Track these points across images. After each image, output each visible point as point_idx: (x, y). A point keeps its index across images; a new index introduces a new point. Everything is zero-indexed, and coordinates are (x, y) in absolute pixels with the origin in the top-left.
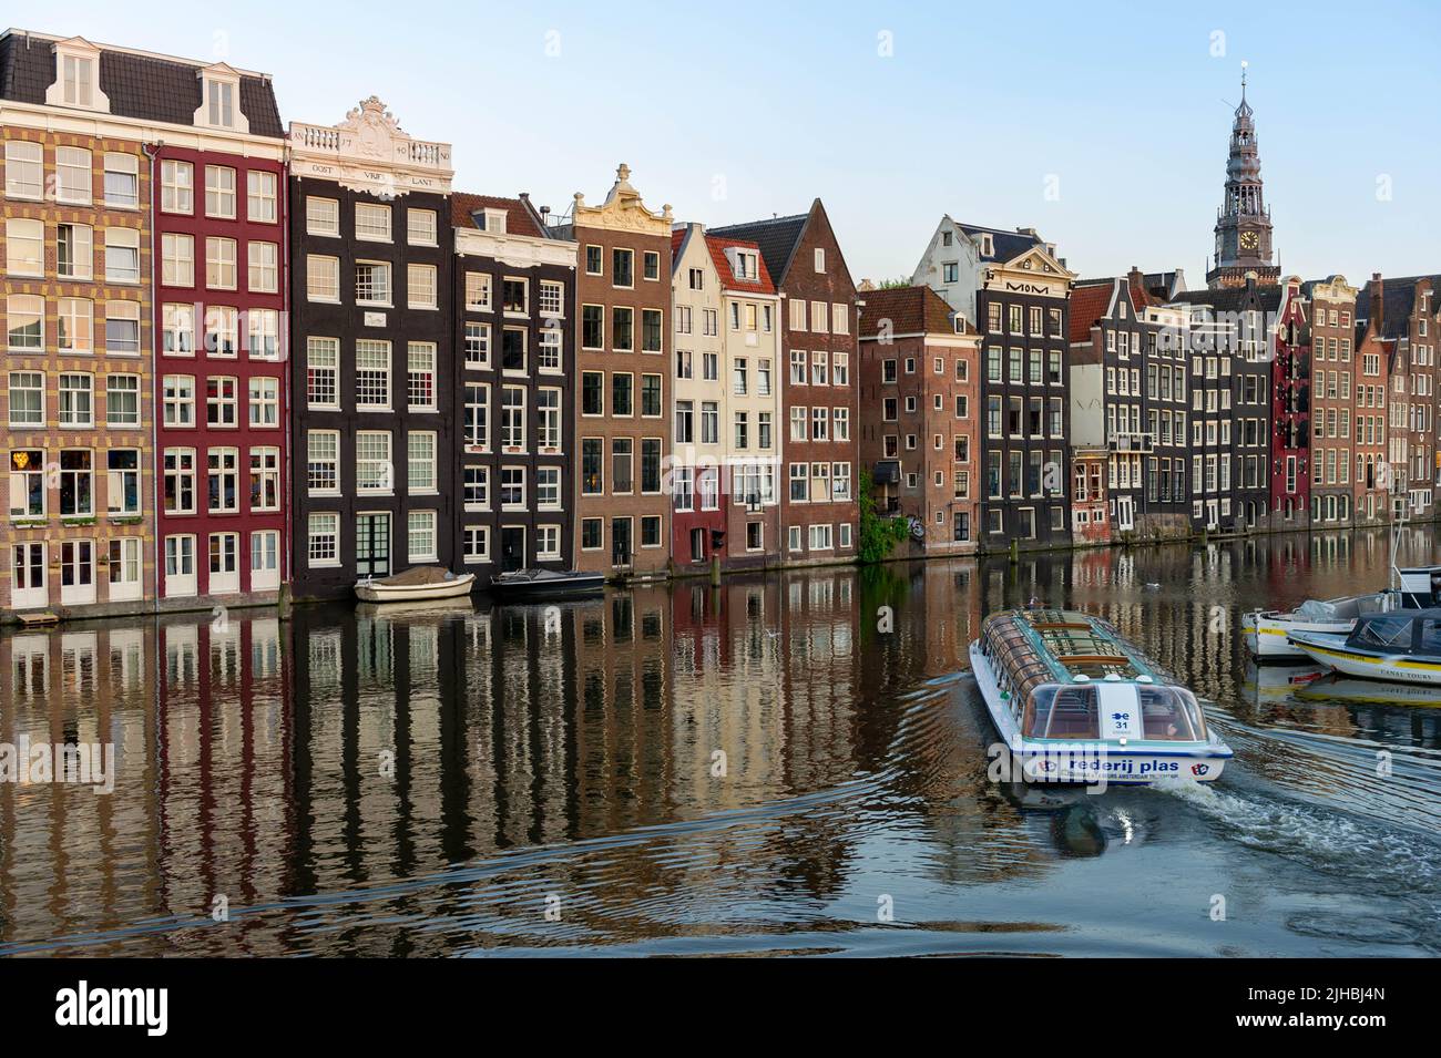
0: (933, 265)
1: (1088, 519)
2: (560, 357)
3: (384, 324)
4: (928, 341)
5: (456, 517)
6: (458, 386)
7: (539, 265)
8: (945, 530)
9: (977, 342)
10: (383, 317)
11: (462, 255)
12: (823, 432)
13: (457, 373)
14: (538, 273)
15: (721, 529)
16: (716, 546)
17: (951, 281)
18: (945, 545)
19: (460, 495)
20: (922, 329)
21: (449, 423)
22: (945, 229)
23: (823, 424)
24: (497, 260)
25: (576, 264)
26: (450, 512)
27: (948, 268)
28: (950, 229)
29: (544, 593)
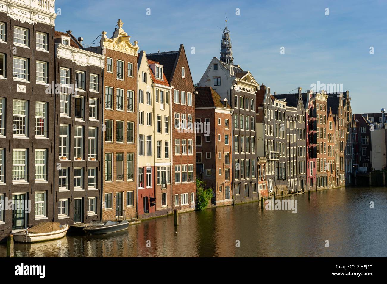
0: (209, 78)
1: (262, 188)
2: (96, 112)
3: (25, 91)
4: (216, 111)
5: (55, 194)
6: (57, 126)
7: (90, 65)
8: (222, 194)
9: (231, 112)
10: (24, 87)
11: (59, 58)
12: (185, 151)
13: (56, 119)
14: (89, 69)
15: (153, 197)
16: (152, 205)
17: (217, 85)
18: (222, 201)
19: (57, 182)
20: (213, 105)
21: (53, 145)
22: (214, 63)
23: (185, 146)
24: (73, 61)
25: (103, 66)
26: (53, 192)
27: (216, 80)
28: (216, 63)
29: (109, 233)
